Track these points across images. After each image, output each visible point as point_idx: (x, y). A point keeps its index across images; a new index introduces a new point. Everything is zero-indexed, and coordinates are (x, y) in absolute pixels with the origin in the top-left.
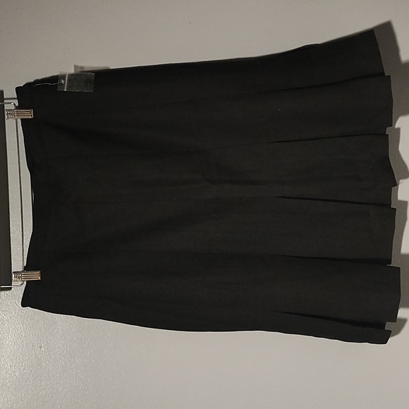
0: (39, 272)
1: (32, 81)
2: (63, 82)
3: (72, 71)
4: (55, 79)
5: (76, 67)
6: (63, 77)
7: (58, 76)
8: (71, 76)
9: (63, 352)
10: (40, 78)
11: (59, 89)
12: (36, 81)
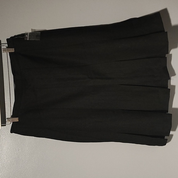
0: (18, 118)
1: (13, 36)
2: (27, 36)
3: (31, 32)
4: (23, 35)
5: (32, 29)
6: (27, 34)
7: (25, 34)
8: (30, 33)
9: (29, 152)
10: (16, 35)
11: (25, 39)
12: (15, 36)
